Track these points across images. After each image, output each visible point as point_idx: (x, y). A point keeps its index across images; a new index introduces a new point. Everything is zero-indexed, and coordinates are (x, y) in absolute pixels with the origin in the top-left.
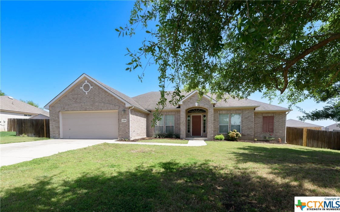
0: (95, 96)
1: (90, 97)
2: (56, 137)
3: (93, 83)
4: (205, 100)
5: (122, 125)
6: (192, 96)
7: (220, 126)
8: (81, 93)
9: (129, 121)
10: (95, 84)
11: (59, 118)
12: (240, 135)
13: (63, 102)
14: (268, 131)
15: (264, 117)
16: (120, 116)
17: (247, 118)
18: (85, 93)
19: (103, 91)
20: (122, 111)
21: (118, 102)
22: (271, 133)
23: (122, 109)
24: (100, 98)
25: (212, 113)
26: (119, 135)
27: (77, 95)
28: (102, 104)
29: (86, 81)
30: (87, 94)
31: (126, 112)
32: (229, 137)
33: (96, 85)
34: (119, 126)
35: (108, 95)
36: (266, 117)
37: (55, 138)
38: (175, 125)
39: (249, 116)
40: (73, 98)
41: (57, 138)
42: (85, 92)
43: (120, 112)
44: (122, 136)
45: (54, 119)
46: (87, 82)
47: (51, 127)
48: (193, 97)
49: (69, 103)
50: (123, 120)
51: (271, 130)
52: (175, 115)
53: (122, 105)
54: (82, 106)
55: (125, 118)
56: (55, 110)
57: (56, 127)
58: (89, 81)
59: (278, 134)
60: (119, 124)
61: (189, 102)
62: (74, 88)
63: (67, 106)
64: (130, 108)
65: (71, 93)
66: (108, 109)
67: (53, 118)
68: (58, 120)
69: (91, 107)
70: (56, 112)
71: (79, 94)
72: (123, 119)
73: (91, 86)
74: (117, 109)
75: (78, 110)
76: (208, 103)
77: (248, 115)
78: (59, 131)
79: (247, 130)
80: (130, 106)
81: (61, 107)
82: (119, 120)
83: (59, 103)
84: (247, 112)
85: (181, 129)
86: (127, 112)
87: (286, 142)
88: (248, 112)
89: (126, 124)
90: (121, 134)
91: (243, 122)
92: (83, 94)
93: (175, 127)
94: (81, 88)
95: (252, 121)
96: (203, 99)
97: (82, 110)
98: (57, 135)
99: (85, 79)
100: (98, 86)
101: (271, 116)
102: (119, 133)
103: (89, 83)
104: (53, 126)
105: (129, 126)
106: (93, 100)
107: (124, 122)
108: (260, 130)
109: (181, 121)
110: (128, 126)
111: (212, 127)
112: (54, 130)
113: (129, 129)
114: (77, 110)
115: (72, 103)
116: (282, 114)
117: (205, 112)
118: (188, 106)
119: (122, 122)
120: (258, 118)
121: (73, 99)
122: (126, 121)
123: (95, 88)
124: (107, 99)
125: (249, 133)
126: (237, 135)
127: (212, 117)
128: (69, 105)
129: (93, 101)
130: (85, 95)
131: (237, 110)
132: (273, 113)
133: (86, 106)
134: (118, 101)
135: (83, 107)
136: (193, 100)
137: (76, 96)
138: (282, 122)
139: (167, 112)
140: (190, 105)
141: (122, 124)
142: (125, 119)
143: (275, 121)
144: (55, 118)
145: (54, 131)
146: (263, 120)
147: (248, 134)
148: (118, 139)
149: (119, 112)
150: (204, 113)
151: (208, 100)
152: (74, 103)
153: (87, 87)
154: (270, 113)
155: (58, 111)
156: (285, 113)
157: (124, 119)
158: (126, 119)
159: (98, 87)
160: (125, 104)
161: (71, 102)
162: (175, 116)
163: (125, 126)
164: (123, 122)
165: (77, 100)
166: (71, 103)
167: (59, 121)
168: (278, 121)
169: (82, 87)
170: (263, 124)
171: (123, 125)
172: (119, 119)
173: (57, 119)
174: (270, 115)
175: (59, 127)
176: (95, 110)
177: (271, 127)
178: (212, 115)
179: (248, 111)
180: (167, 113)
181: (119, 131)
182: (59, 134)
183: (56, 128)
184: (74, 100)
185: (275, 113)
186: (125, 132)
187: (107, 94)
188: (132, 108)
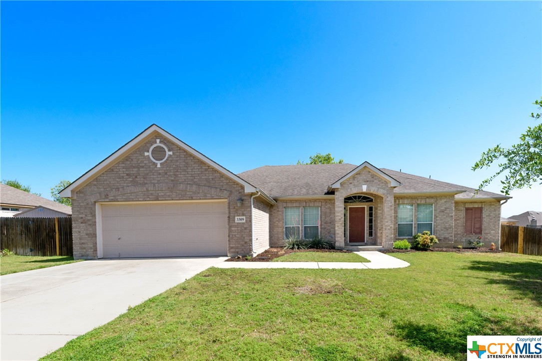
0: (177, 171)
1: (166, 174)
2: (88, 255)
3: (173, 144)
4: (379, 181)
5: (236, 229)
6: (357, 174)
7: (399, 224)
8: (145, 164)
9: (251, 221)
10: (177, 146)
11: (94, 216)
12: (437, 241)
13: (105, 183)
14: (474, 232)
15: (467, 209)
16: (232, 210)
17: (443, 212)
18: (156, 165)
19: (196, 161)
20: (238, 200)
21: (227, 183)
22: (478, 235)
23: (235, 196)
24: (188, 175)
25: (391, 203)
26: (231, 248)
27: (136, 170)
28: (194, 186)
29: (158, 141)
30: (159, 166)
31: (244, 203)
32: (419, 244)
33: (180, 148)
34: (230, 231)
35: (206, 170)
36: (471, 209)
37: (85, 257)
38: (321, 225)
39: (446, 209)
40: (127, 175)
41: (89, 258)
42: (154, 163)
43: (231, 203)
44: (237, 250)
45: (82, 218)
46: (160, 142)
47: (74, 235)
48: (358, 176)
49: (119, 185)
50: (237, 219)
51: (478, 231)
52: (321, 207)
53: (237, 189)
54: (147, 190)
55: (243, 215)
56: (86, 200)
57: (87, 234)
58: (164, 140)
59: (489, 236)
60: (230, 227)
61: (351, 183)
62: (131, 154)
63: (114, 190)
64: (252, 194)
65: (123, 165)
66: (206, 196)
67: (80, 216)
68: (93, 220)
69: (168, 194)
70: (87, 204)
71: (143, 167)
72: (238, 217)
73: (169, 150)
74: (227, 197)
75: (140, 199)
76: (384, 187)
77: (445, 207)
78: (96, 244)
79: (443, 231)
80: (253, 190)
81: (100, 193)
82: (230, 219)
83: (95, 185)
84: (443, 201)
85: (337, 232)
86: (247, 202)
87: (500, 249)
88: (445, 202)
89: (245, 226)
90: (234, 245)
91: (437, 217)
92: (151, 167)
93: (321, 228)
94: (146, 154)
95: (452, 216)
96: (376, 179)
97: (148, 199)
98: (90, 252)
99: (156, 136)
100: (185, 151)
101: (478, 208)
102: (230, 244)
103: (165, 144)
104: (79, 232)
105: (251, 231)
106: (173, 179)
107: (240, 222)
108: (461, 230)
109: (337, 219)
110: (248, 231)
111: (391, 227)
112: (82, 241)
113: (251, 236)
114: (137, 199)
115: (125, 184)
116: (494, 205)
117: (371, 201)
118: (349, 190)
119: (236, 221)
120: (458, 210)
121: (127, 177)
122: (244, 221)
123: (178, 154)
124: (205, 177)
125: (447, 236)
126: (432, 240)
127: (391, 210)
128: (118, 189)
129: (172, 181)
130: (156, 169)
131: (428, 198)
132: (481, 202)
133: (157, 192)
134: (228, 181)
135: (150, 192)
136: (358, 181)
137: (134, 170)
138: (494, 217)
139: (306, 202)
140: (352, 189)
141: (235, 226)
142: (242, 217)
143: (484, 215)
144: (86, 216)
145: (83, 243)
146: (466, 213)
147: (444, 238)
148: (227, 256)
149: (229, 203)
150: (370, 203)
151: (385, 181)
152: (130, 184)
153: (159, 153)
154: (476, 202)
155: (93, 201)
156: (500, 202)
157: (240, 217)
158: (244, 217)
159: (185, 154)
160: (243, 187)
161: (123, 182)
162: (321, 210)
163: (242, 231)
164: (238, 222)
165: (137, 179)
166: (122, 185)
167: (95, 222)
168: (489, 216)
169: (148, 151)
170: (466, 221)
171: (239, 229)
172: (229, 217)
173: (89, 218)
174: (476, 206)
175: (95, 235)
176: (177, 198)
177: (477, 226)
178: (391, 206)
179: (445, 200)
180: (306, 204)
181: (229, 241)
182: (96, 250)
183: (87, 236)
184: (131, 179)
185: (484, 202)
186: (244, 243)
187: (204, 168)
188: (257, 196)
